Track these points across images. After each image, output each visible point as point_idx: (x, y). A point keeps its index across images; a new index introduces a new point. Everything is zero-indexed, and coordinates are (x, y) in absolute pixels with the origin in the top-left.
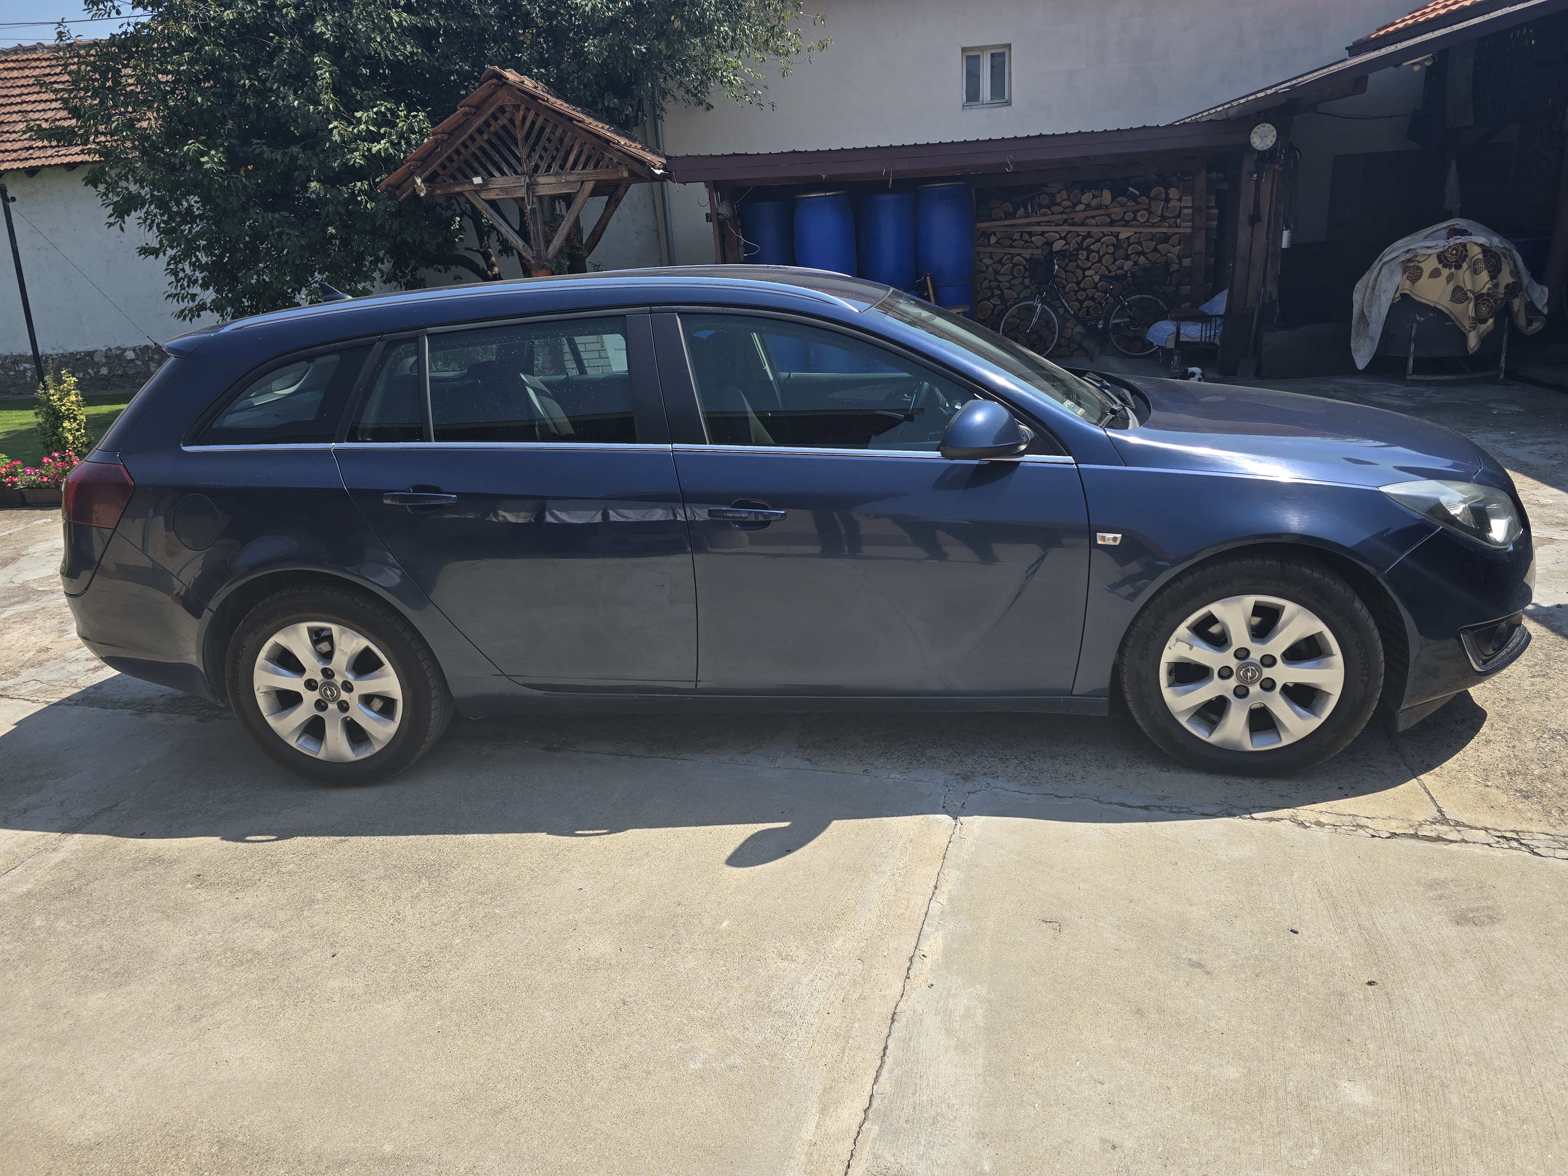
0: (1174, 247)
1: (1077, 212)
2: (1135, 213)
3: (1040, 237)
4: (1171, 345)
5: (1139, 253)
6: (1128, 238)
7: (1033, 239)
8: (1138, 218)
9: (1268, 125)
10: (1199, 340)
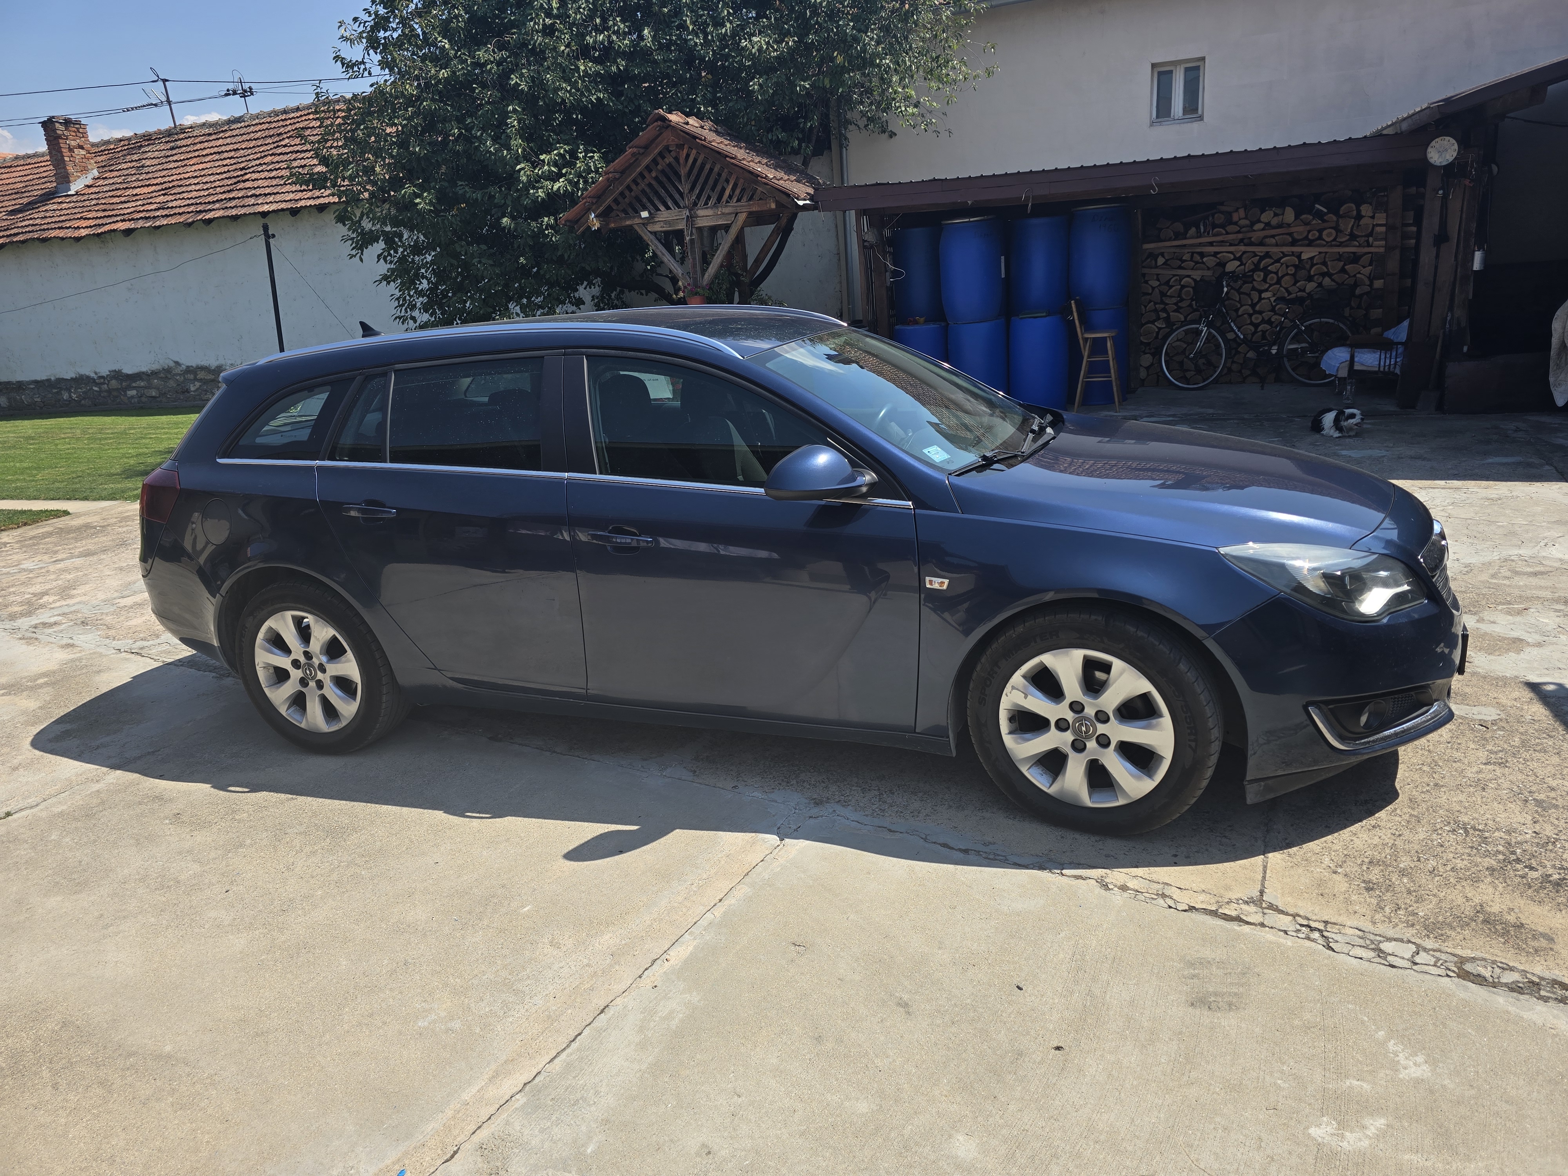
0: (1364, 267)
1: (1254, 231)
2: (1320, 231)
3: (1212, 258)
4: (1343, 373)
5: (1324, 275)
6: (1312, 258)
7: (1205, 259)
8: (1324, 237)
9: (1447, 138)
10: (1377, 369)
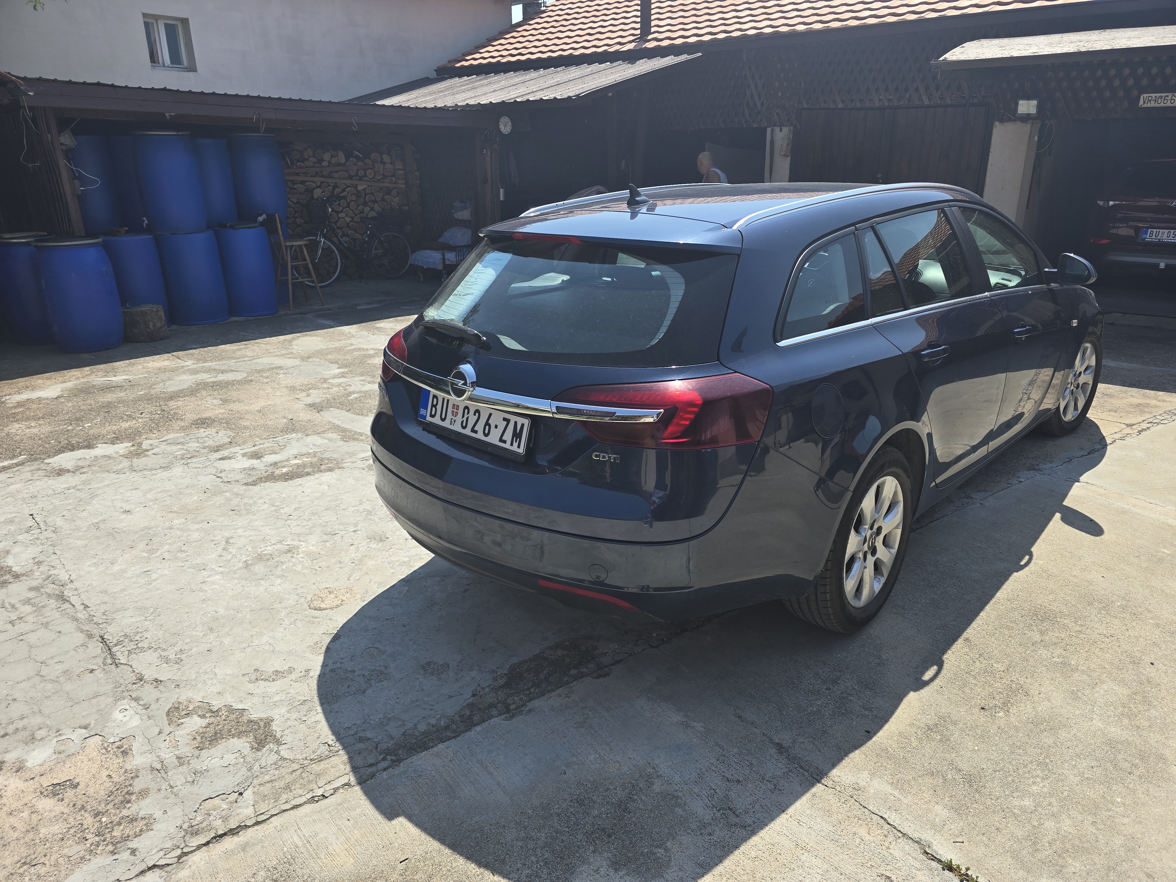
0: (394, 198)
2: (365, 170)
6: (364, 190)
8: (368, 175)
9: (507, 118)
